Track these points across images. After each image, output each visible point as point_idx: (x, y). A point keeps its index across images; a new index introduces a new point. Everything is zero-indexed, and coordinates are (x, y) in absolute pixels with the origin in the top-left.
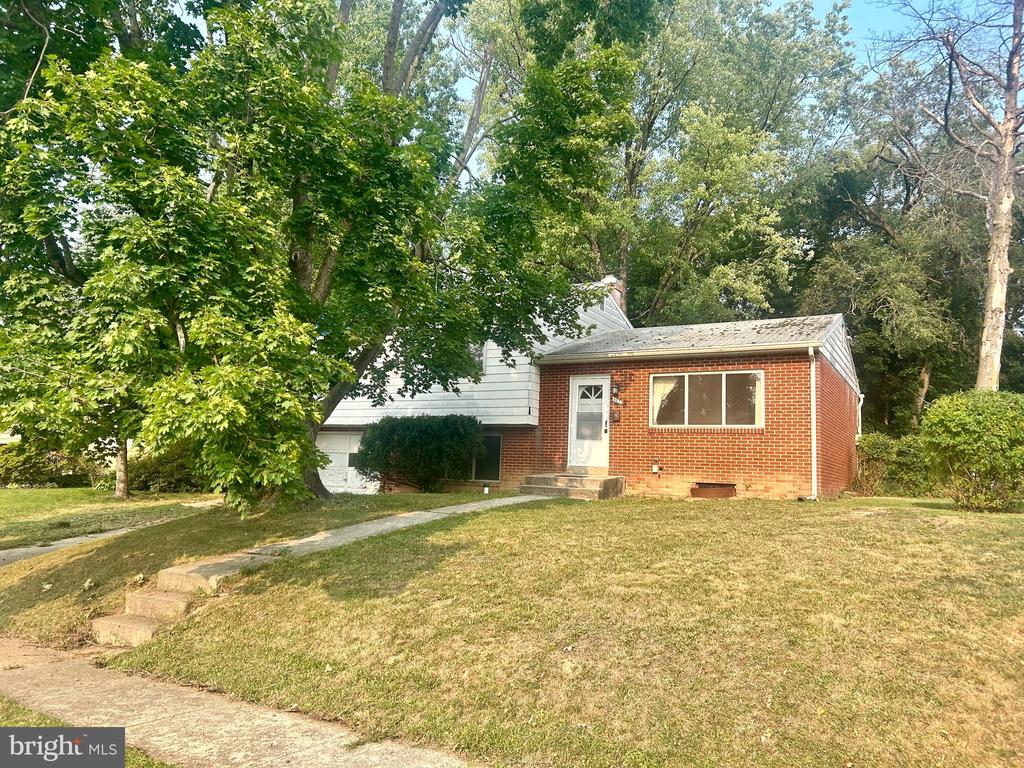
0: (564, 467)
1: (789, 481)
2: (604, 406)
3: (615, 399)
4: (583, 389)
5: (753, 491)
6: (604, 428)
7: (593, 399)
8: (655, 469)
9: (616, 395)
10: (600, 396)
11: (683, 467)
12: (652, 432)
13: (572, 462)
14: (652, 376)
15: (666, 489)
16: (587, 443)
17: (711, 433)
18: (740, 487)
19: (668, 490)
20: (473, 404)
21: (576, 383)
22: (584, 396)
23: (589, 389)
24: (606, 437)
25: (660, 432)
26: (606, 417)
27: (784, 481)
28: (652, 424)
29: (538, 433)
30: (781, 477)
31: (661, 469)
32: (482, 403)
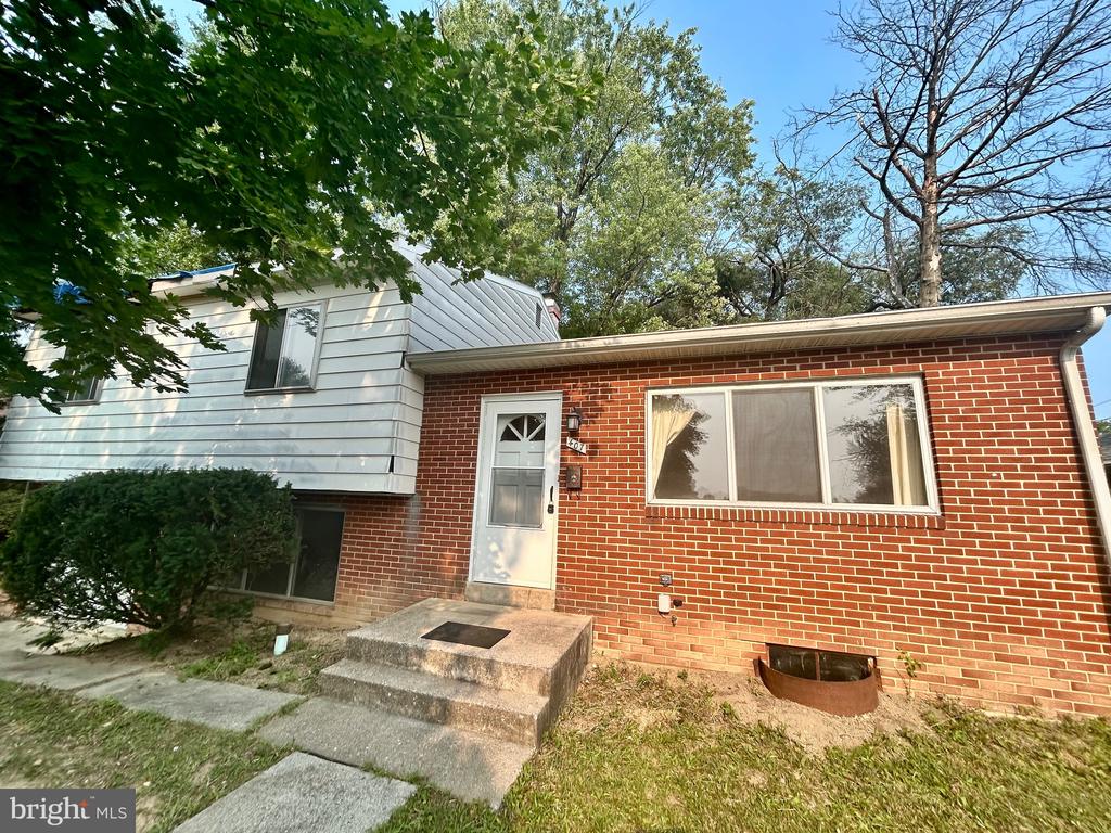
0: (459, 584)
1: (1038, 662)
2: (547, 457)
3: (571, 443)
4: (506, 423)
5: (931, 678)
6: (546, 502)
7: (525, 443)
8: (664, 602)
9: (574, 434)
10: (540, 437)
11: (733, 602)
12: (653, 515)
13: (477, 574)
14: (650, 394)
15: (689, 653)
16: (511, 533)
17: (799, 521)
18: (889, 663)
19: (698, 656)
20: (287, 448)
21: (493, 410)
22: (508, 436)
23: (518, 421)
24: (550, 522)
25: (675, 516)
26: (551, 479)
27: (1023, 661)
28: (651, 498)
29: (414, 509)
30: (1011, 649)
31: (677, 603)
32: (303, 447)
